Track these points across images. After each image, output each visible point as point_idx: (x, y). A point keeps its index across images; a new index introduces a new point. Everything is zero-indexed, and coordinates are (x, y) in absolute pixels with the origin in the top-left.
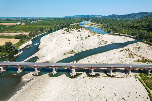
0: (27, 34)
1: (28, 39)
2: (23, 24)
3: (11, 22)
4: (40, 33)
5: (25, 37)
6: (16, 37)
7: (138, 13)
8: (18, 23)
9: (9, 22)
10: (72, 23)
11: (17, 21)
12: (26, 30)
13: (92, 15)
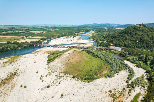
0: (46, 38)
1: (46, 40)
2: (45, 32)
3: (37, 30)
4: (52, 38)
5: (45, 39)
6: (41, 39)
7: (152, 23)
8: (42, 31)
9: (35, 30)
10: (77, 32)
11: (41, 30)
12: (46, 36)
13: (108, 24)
